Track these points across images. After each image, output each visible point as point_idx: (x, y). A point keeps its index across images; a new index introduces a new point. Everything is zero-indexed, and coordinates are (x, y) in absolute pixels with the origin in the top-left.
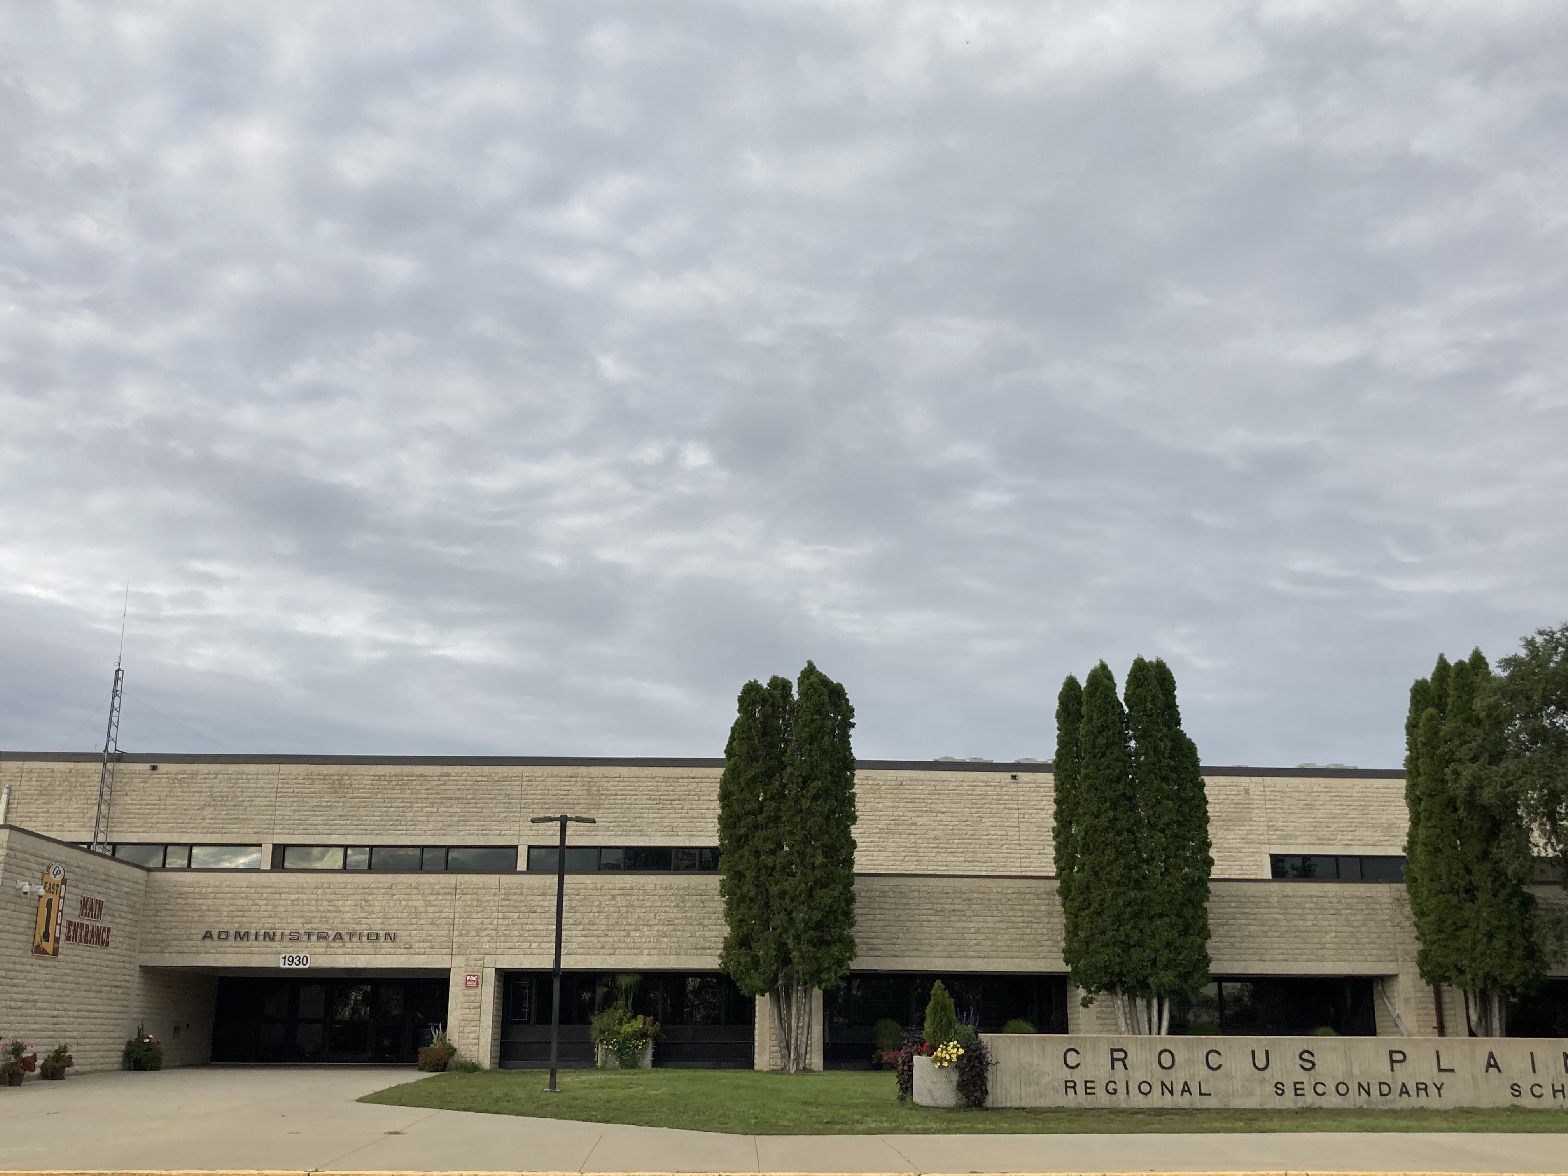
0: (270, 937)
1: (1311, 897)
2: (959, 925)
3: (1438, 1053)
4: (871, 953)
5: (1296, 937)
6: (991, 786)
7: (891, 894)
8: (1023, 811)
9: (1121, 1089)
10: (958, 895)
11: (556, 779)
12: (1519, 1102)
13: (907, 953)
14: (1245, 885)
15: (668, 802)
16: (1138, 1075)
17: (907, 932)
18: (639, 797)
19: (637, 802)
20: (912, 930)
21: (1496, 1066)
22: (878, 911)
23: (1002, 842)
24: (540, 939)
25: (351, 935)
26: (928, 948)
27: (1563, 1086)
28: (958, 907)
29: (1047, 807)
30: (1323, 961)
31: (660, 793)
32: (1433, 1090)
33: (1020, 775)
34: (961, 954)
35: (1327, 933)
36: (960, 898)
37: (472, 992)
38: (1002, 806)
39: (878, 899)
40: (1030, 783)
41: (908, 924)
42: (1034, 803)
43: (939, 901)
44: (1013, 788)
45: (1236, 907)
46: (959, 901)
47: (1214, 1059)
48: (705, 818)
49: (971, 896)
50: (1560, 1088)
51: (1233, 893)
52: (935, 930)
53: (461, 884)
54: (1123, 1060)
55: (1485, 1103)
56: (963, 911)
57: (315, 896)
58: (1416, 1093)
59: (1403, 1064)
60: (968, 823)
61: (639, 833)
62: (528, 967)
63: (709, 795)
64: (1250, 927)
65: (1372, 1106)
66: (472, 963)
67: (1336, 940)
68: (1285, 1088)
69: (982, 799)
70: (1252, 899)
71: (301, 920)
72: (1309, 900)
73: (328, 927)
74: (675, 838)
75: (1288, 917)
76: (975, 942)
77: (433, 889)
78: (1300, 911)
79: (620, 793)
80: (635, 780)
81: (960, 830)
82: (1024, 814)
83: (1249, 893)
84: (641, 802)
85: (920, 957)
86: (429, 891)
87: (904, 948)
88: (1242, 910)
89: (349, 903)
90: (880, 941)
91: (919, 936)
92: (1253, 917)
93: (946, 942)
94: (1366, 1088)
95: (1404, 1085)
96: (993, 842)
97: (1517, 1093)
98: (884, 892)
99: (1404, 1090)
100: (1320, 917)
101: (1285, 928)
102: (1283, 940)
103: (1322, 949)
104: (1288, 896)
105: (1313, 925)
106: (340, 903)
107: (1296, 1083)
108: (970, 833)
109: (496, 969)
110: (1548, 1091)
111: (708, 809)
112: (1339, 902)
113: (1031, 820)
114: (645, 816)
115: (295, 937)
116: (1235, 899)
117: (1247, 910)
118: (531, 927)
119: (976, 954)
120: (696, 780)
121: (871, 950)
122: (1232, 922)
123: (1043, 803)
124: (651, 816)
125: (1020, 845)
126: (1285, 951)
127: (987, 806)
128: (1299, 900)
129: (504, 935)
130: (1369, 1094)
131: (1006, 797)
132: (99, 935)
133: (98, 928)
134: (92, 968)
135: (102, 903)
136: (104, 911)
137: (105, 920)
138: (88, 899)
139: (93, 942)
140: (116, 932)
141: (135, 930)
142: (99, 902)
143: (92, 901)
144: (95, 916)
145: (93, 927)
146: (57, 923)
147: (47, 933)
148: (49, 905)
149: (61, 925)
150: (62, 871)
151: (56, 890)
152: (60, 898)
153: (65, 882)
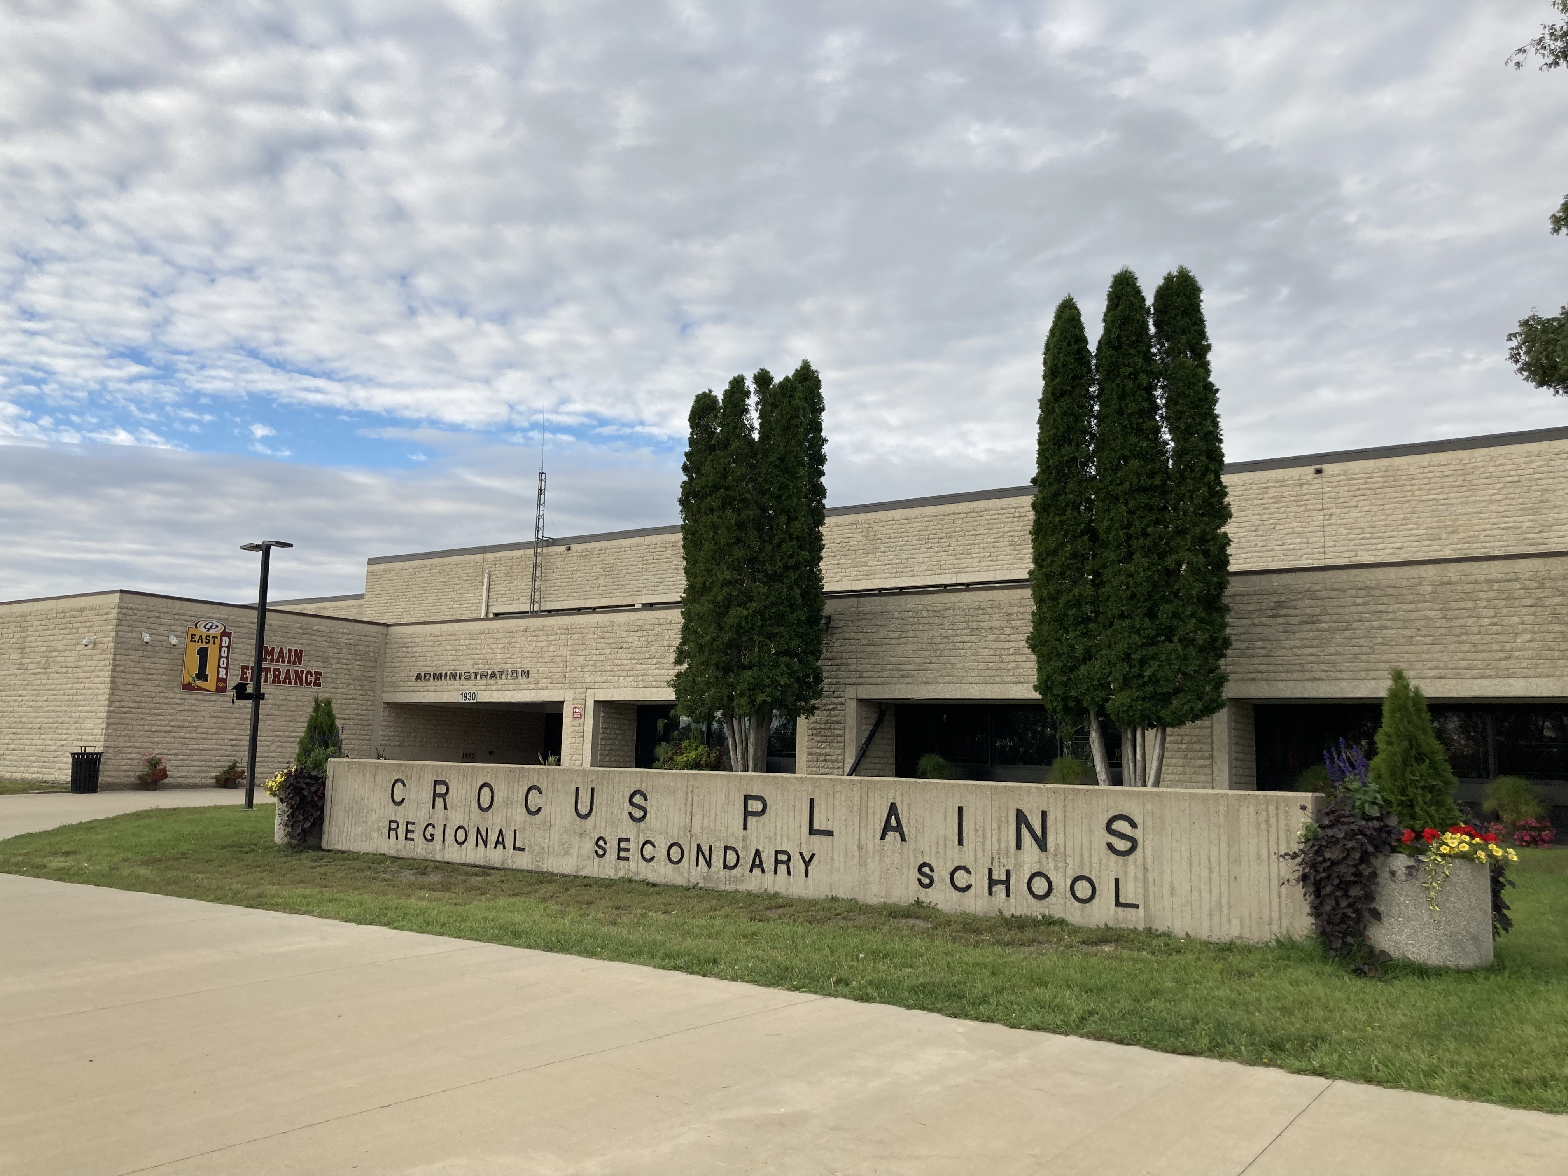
0: (453, 676)
1: (1488, 581)
2: (996, 645)
3: (812, 801)
4: (902, 680)
5: (1461, 643)
6: (1288, 485)
7: (925, 614)
8: (1329, 512)
9: (438, 837)
10: (996, 610)
11: (841, 528)
12: (931, 897)
13: (940, 680)
14: (1379, 572)
15: (936, 541)
16: (456, 818)
17: (940, 656)
18: (910, 539)
19: (909, 543)
20: (945, 653)
21: (899, 828)
22: (911, 634)
23: (1300, 552)
24: (625, 673)
25: (501, 673)
26: (962, 673)
27: (1008, 873)
28: (995, 624)
29: (1360, 504)
30: (1509, 677)
31: (928, 532)
32: (797, 865)
33: (1325, 467)
34: (998, 679)
35: (1517, 634)
36: (999, 613)
37: (576, 723)
38: (1302, 508)
39: (911, 620)
40: (1339, 475)
41: (942, 646)
42: (1343, 500)
43: (975, 618)
44: (1317, 484)
45: (1364, 604)
46: (996, 617)
47: (535, 800)
48: (970, 554)
49: (1010, 610)
50: (1004, 878)
51: (1359, 584)
52: (969, 652)
53: (572, 625)
54: (444, 796)
55: (874, 895)
56: (1002, 628)
57: (479, 641)
58: (773, 867)
59: (761, 818)
60: (1259, 533)
61: (911, 574)
62: (617, 699)
63: (974, 530)
64: (1384, 631)
65: (711, 885)
66: (578, 696)
67: (1534, 645)
68: (607, 846)
69: (1276, 503)
70: (1390, 591)
71: (472, 662)
72: (1486, 587)
73: (487, 667)
74: (943, 576)
75: (1450, 614)
76: (1013, 664)
77: (553, 630)
78: (1470, 604)
79: (893, 536)
80: (906, 521)
81: (1248, 541)
82: (1331, 515)
83: (1384, 583)
84: (911, 543)
85: (953, 683)
86: (550, 633)
87: (936, 674)
88: (1373, 608)
89: (500, 646)
90: (912, 667)
91: (952, 659)
92: (1390, 616)
93: (982, 666)
94: (707, 854)
95: (757, 853)
96: (1289, 553)
97: (927, 881)
98: (917, 612)
99: (757, 863)
100: (1505, 611)
101: (1443, 631)
102: (1438, 648)
103: (1508, 658)
104: (1449, 583)
105: (1491, 624)
106: (495, 646)
107: (620, 840)
108: (1260, 544)
109: (595, 702)
110: (979, 881)
111: (973, 544)
112: (1541, 586)
113: (1339, 522)
114: (916, 556)
115: (468, 676)
116: (1363, 592)
117: (1381, 608)
118: (619, 662)
119: (1013, 679)
120: (962, 515)
121: (903, 676)
122: (1356, 625)
123: (1356, 499)
124: (921, 556)
125: (1325, 553)
126: (1441, 664)
127: (1282, 510)
128: (1468, 588)
129: (600, 671)
130: (709, 864)
131: (1307, 497)
132: (299, 677)
133: (296, 671)
134: (294, 703)
135: (302, 652)
136: (306, 658)
137: (309, 665)
138: (273, 649)
139: (290, 683)
140: (334, 675)
141: (372, 674)
142: (296, 651)
143: (282, 650)
144: (289, 662)
145: (288, 671)
146: (219, 667)
147: (202, 675)
148: (203, 653)
149: (226, 668)
150: (220, 626)
151: (212, 640)
152: (221, 647)
153: (228, 635)
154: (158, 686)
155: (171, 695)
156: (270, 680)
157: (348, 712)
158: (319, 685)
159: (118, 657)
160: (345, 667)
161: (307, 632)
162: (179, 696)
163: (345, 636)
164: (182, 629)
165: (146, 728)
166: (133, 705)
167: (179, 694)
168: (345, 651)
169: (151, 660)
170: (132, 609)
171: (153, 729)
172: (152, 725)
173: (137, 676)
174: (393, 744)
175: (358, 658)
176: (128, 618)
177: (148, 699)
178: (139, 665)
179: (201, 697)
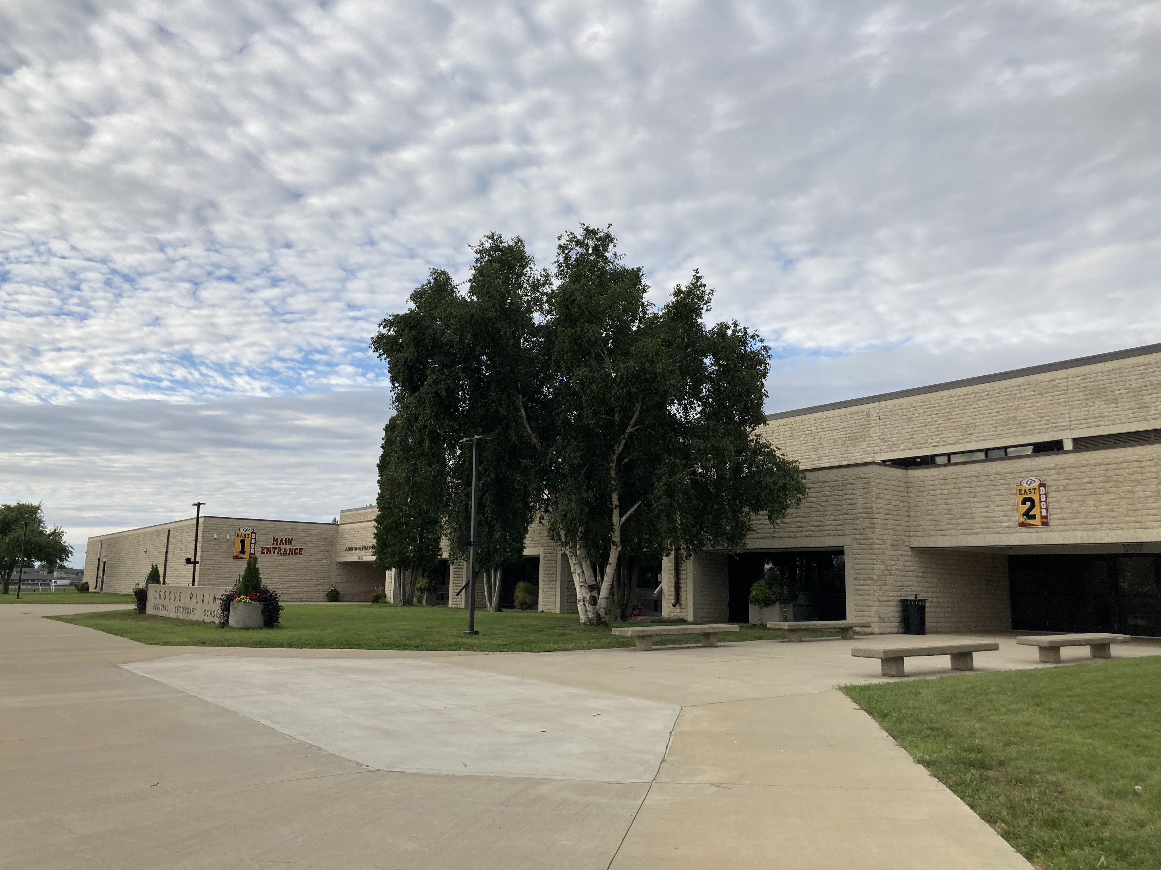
0: (356, 549)
71: (361, 542)
115: (360, 549)
132: (291, 551)
133: (290, 549)
134: (288, 563)
135: (292, 539)
136: (295, 542)
137: (296, 545)
138: (278, 539)
139: (286, 554)
140: (309, 550)
141: (330, 548)
142: (289, 539)
143: (282, 539)
144: (286, 544)
145: (285, 548)
146: (251, 548)
147: (243, 552)
148: (243, 542)
149: (254, 548)
150: (251, 529)
151: (247, 536)
152: (251, 539)
153: (255, 533)
154: (222, 557)
155: (228, 561)
156: (276, 553)
157: (317, 567)
158: (302, 554)
159: (204, 545)
160: (315, 545)
161: (295, 530)
162: (232, 561)
163: (315, 531)
164: (233, 532)
165: (217, 576)
166: (211, 566)
167: (232, 560)
168: (315, 538)
169: (219, 546)
170: (210, 524)
171: (220, 576)
172: (220, 574)
173: (212, 553)
174: (342, 581)
175: (322, 541)
176: (208, 528)
177: (218, 563)
178: (213, 548)
179: (242, 562)
